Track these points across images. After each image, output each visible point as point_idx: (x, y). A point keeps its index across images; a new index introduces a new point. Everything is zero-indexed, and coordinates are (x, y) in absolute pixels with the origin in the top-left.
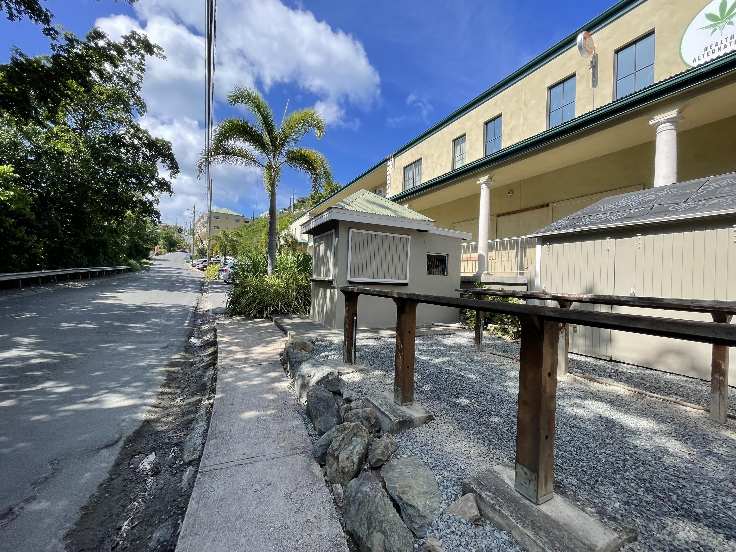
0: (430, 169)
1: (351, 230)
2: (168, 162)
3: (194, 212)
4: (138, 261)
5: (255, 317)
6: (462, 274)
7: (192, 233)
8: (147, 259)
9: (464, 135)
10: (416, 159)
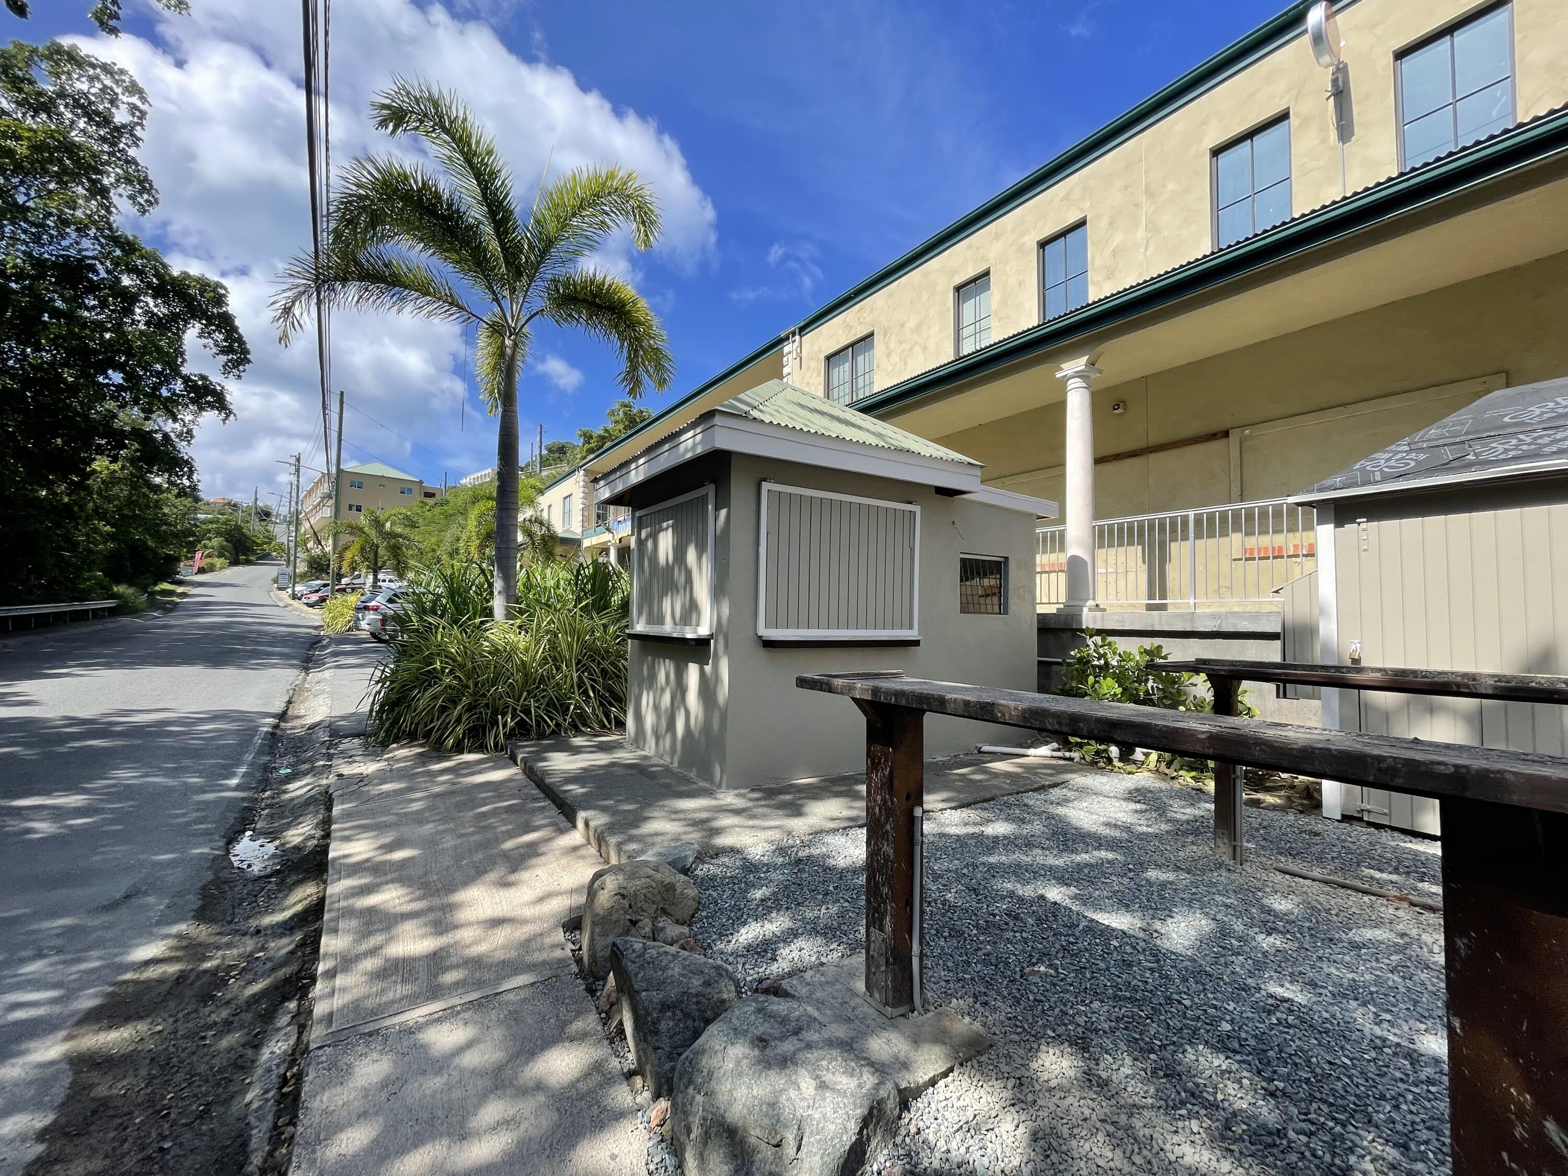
0: (895, 358)
1: (766, 486)
2: (219, 337)
3: (298, 471)
4: (144, 589)
5: (459, 748)
6: (1041, 610)
7: (295, 520)
8: (171, 583)
9: (987, 273)
10: (859, 335)
